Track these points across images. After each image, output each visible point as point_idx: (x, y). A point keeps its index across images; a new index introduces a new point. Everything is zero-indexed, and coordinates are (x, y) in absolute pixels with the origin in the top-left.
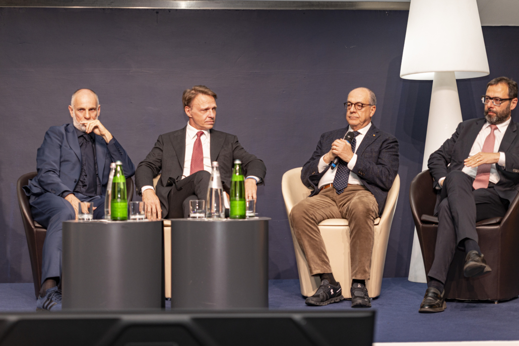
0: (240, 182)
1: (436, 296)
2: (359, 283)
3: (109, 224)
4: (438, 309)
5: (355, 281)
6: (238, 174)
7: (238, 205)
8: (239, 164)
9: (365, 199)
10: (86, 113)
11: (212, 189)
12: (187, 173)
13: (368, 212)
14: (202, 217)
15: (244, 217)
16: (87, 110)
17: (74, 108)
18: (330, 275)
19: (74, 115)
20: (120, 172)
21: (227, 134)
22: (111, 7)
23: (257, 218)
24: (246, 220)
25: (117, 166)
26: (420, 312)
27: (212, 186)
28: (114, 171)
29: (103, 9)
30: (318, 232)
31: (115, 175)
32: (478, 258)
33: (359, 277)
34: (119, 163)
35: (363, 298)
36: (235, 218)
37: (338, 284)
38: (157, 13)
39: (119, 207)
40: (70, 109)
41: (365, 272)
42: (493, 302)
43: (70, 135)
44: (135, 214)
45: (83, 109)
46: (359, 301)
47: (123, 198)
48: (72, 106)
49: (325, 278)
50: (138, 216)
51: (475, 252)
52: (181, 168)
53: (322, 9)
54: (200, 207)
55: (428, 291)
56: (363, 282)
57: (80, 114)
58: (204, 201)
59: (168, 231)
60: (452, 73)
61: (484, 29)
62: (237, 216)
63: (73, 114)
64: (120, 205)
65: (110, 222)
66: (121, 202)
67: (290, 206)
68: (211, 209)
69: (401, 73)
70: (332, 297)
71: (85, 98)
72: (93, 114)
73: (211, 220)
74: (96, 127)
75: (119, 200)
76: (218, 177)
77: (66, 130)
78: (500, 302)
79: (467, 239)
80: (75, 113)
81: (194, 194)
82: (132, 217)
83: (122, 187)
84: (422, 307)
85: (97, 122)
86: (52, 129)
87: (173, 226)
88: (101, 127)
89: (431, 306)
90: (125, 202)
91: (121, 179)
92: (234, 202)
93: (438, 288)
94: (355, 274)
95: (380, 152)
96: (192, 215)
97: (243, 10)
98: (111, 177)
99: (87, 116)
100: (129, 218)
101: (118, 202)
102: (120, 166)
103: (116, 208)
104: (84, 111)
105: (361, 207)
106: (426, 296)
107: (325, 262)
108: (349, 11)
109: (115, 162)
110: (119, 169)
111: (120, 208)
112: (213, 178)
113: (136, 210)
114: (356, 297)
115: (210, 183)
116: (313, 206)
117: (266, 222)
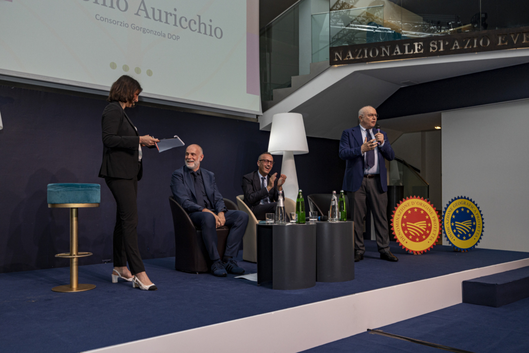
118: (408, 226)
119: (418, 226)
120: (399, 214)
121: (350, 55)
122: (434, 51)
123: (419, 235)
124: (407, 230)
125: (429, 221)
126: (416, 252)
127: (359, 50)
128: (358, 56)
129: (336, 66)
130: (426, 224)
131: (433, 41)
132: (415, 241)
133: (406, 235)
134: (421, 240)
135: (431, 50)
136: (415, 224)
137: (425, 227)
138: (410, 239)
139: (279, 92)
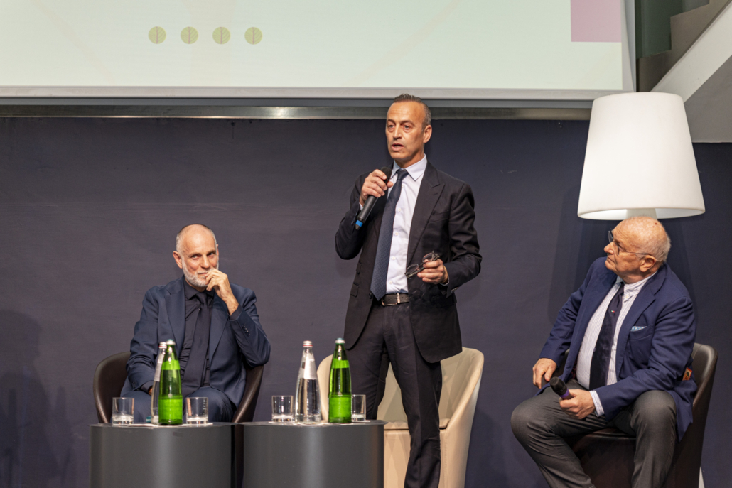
3: (155, 429)
6: (340, 358)
7: (339, 403)
8: (341, 345)
10: (203, 261)
14: (290, 420)
15: (348, 420)
16: (205, 256)
17: (184, 255)
19: (184, 264)
20: (173, 354)
22: (168, 117)
24: (352, 424)
25: (168, 346)
27: (303, 375)
28: (164, 353)
29: (157, 119)
31: (166, 359)
34: (171, 342)
38: (233, 124)
39: (170, 405)
40: (176, 257)
44: (194, 415)
45: (199, 255)
48: (179, 252)
53: (467, 118)
58: (292, 396)
60: (653, 209)
61: (697, 147)
62: (340, 420)
64: (173, 403)
65: (157, 426)
66: (172, 398)
69: (580, 210)
71: (198, 238)
73: (302, 424)
75: (170, 395)
76: (311, 363)
80: (186, 262)
83: (175, 376)
90: (179, 398)
92: (335, 398)
97: (355, 120)
98: (160, 362)
99: (206, 264)
100: (185, 421)
101: (169, 399)
102: (172, 346)
103: (166, 407)
104: (200, 259)
108: (505, 121)
109: (165, 341)
110: (170, 350)
111: (172, 407)
112: (304, 364)
113: (196, 410)
115: (300, 372)
139: (683, 21)
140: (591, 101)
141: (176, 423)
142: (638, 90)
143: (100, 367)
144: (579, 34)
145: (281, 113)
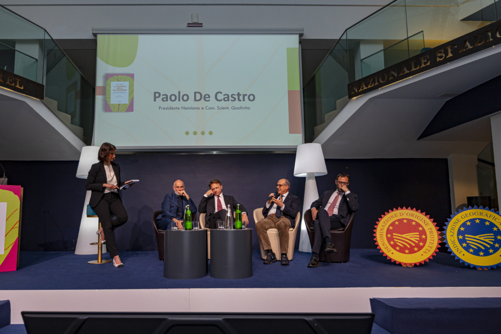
0: (240, 213)
1: (315, 260)
2: (284, 255)
3: (184, 231)
4: (316, 266)
5: (282, 254)
9: (285, 221)
10: (179, 189)
11: (227, 216)
12: (216, 211)
13: (286, 226)
14: (224, 228)
15: (241, 228)
16: (180, 187)
18: (271, 250)
21: (230, 196)
23: (246, 229)
26: (308, 267)
30: (266, 233)
31: (187, 211)
32: (331, 246)
33: (284, 252)
35: (285, 261)
36: (237, 229)
37: (274, 254)
39: (189, 224)
41: (286, 250)
42: (341, 262)
43: (173, 197)
44: (195, 227)
45: (178, 187)
46: (284, 263)
47: (190, 221)
48: (174, 186)
49: (269, 251)
50: (196, 228)
51: (330, 243)
52: (214, 209)
54: (222, 224)
55: (312, 258)
56: (286, 254)
57: (177, 189)
59: (209, 233)
60: (313, 173)
62: (239, 228)
63: (174, 189)
67: (256, 221)
68: (227, 225)
69: (294, 174)
70: (273, 259)
71: (179, 183)
72: (182, 189)
73: (227, 229)
74: (183, 193)
75: (188, 221)
77: (172, 195)
78: (344, 262)
79: (327, 237)
81: (220, 218)
82: (194, 228)
84: (309, 264)
85: (184, 191)
86: (167, 195)
87: (211, 231)
88: (185, 193)
89: (312, 264)
91: (189, 212)
92: (237, 222)
93: (316, 257)
94: (282, 251)
95: (292, 203)
96: (219, 227)
100: (193, 229)
103: (187, 224)
105: (283, 224)
106: (311, 260)
107: (269, 245)
113: (196, 225)
114: (283, 261)
116: (265, 223)
117: (251, 230)
118: (394, 237)
119: (408, 237)
120: (384, 225)
121: (364, 86)
122: (441, 59)
123: (409, 247)
124: (393, 241)
125: (423, 232)
126: (405, 264)
127: (370, 80)
128: (370, 85)
129: (355, 98)
130: (418, 236)
131: (440, 50)
132: (404, 253)
133: (391, 246)
134: (412, 251)
135: (438, 59)
136: (404, 236)
137: (418, 239)
138: (398, 251)
139: (318, 128)
140: (297, 146)
141: (190, 229)
142: (305, 143)
143: (153, 215)
144: (291, 132)
145: (215, 153)
